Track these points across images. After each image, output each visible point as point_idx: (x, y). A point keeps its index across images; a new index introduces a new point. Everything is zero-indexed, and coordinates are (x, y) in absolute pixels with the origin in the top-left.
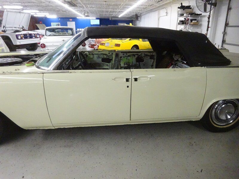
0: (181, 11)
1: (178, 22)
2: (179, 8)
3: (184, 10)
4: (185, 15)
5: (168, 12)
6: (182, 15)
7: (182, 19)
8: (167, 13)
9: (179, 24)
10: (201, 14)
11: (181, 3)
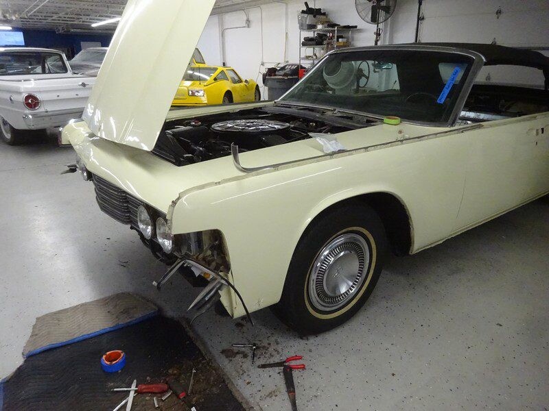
0: (309, 19)
1: (302, 40)
2: (303, 12)
3: (314, 17)
4: (320, 27)
5: (251, 19)
6: (312, 27)
7: (310, 34)
8: (248, 21)
9: (304, 44)
10: (356, 27)
11: (306, 4)
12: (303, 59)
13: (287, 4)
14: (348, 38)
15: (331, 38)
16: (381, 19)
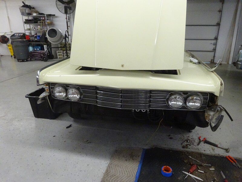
0: (27, 10)
1: (24, 21)
2: (22, 6)
3: (30, 9)
4: (34, 14)
6: (29, 14)
7: (29, 18)
9: (25, 23)
10: (54, 15)
11: (23, 2)
12: (27, 30)
13: (5, 1)
14: (51, 20)
15: (44, 20)
16: (68, 12)
